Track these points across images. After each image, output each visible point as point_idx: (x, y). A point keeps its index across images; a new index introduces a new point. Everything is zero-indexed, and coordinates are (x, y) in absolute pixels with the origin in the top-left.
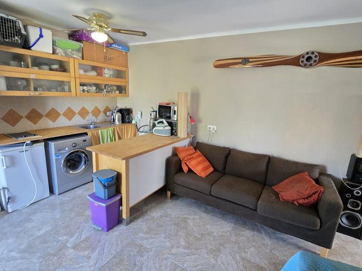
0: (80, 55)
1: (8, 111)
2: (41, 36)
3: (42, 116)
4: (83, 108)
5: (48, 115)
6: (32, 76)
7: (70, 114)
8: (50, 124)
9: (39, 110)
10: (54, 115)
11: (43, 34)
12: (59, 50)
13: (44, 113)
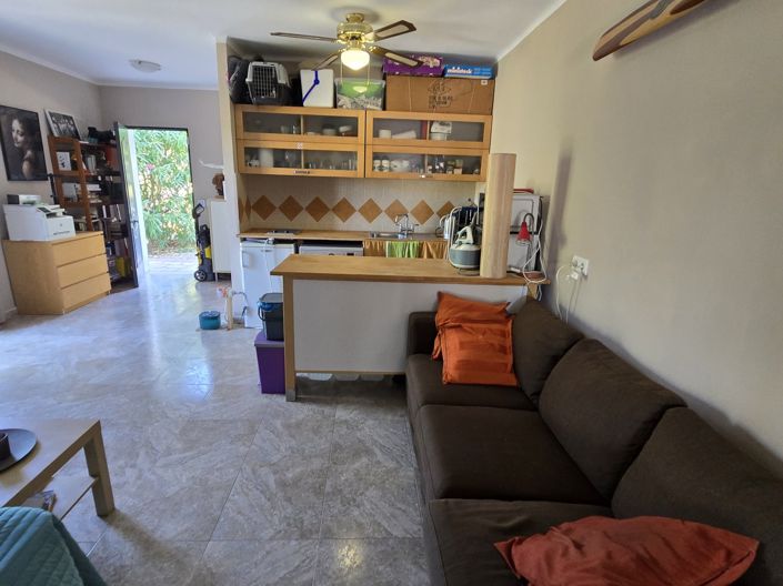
0: (380, 101)
1: (286, 198)
2: (317, 82)
3: (328, 210)
4: (397, 203)
5: (336, 210)
6: (300, 146)
7: (371, 211)
8: (339, 224)
9: (324, 200)
10: (345, 210)
11: (319, 78)
12: (343, 100)
13: (330, 207)
